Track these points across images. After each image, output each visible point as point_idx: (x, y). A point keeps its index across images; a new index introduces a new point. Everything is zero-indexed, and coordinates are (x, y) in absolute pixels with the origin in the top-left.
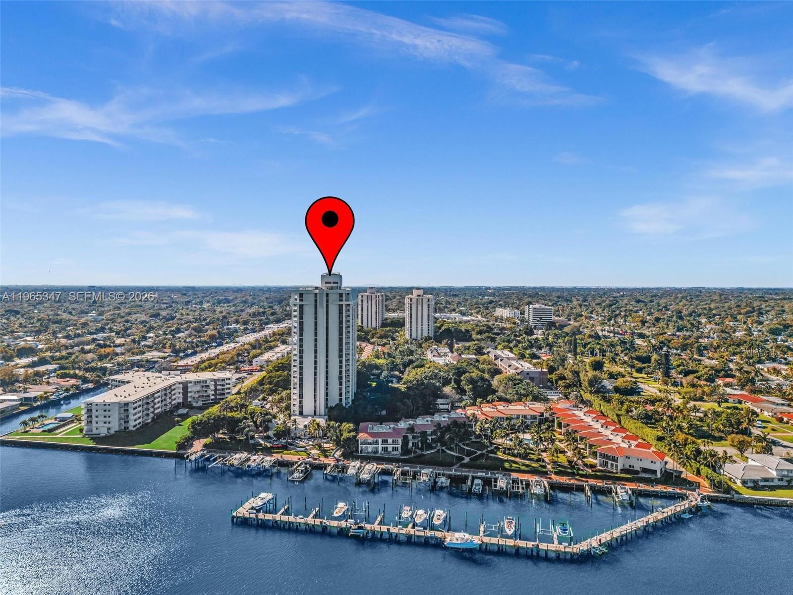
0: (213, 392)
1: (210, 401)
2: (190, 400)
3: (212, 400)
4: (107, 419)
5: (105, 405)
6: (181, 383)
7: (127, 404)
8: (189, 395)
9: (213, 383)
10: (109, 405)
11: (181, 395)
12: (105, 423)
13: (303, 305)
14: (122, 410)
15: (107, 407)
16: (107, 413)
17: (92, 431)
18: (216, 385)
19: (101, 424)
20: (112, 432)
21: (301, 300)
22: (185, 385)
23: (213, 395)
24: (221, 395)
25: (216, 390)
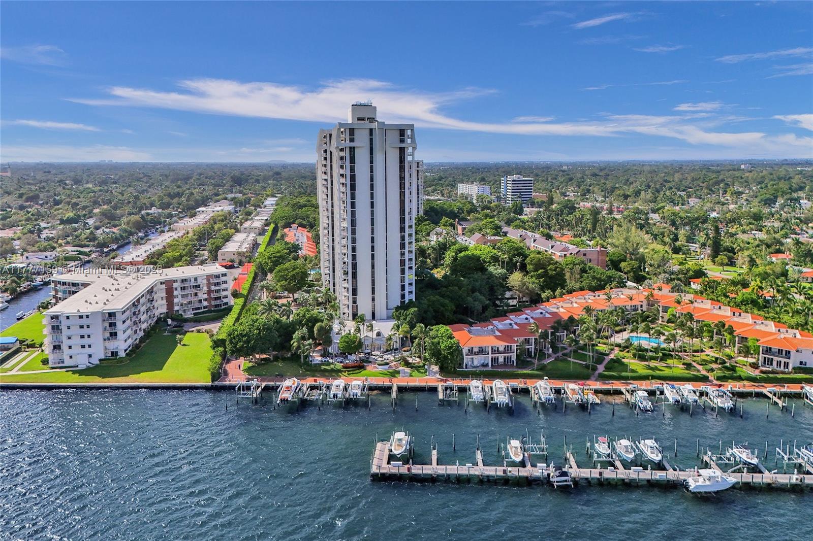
0: (206, 296)
1: (203, 310)
2: (176, 308)
3: (205, 307)
4: (86, 341)
5: (81, 317)
6: (164, 283)
7: (112, 315)
8: (176, 300)
9: (205, 281)
10: (87, 317)
11: (164, 302)
12: (83, 347)
13: (354, 148)
14: (107, 325)
15: (84, 322)
16: (85, 331)
17: (63, 362)
18: (209, 284)
19: (76, 350)
20: (95, 361)
21: (352, 140)
22: (169, 285)
23: (206, 300)
24: (216, 299)
25: (209, 292)
